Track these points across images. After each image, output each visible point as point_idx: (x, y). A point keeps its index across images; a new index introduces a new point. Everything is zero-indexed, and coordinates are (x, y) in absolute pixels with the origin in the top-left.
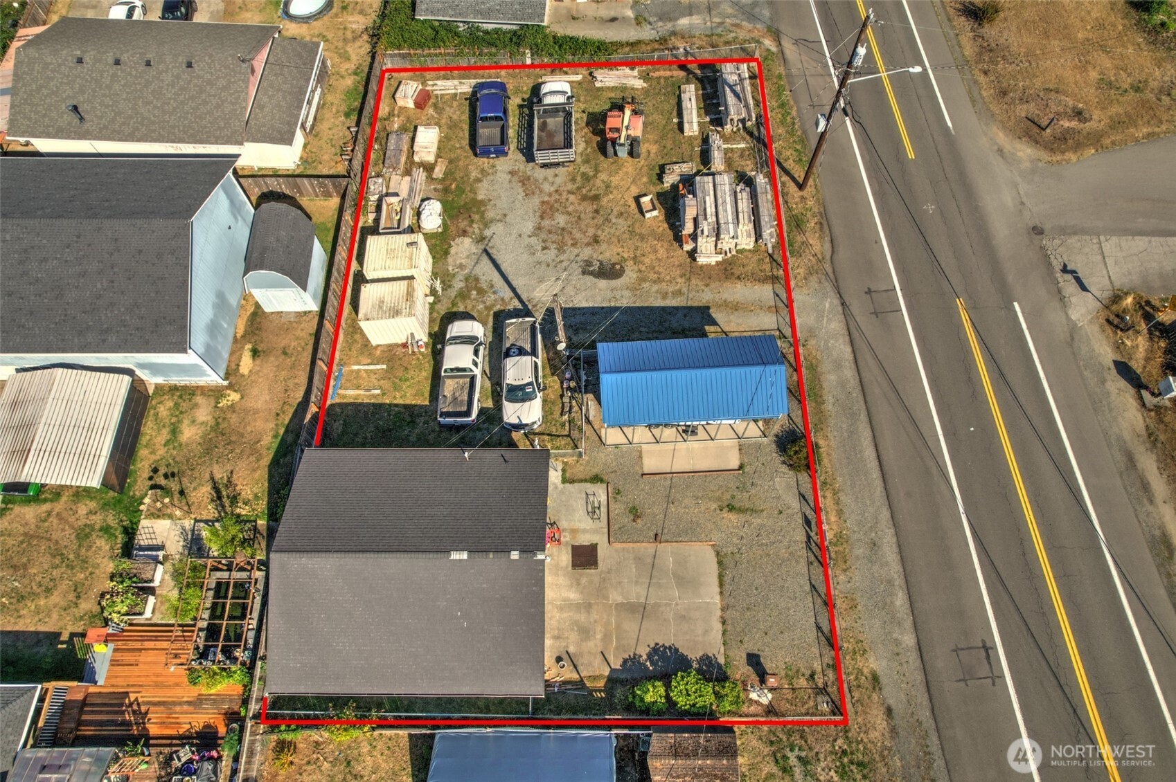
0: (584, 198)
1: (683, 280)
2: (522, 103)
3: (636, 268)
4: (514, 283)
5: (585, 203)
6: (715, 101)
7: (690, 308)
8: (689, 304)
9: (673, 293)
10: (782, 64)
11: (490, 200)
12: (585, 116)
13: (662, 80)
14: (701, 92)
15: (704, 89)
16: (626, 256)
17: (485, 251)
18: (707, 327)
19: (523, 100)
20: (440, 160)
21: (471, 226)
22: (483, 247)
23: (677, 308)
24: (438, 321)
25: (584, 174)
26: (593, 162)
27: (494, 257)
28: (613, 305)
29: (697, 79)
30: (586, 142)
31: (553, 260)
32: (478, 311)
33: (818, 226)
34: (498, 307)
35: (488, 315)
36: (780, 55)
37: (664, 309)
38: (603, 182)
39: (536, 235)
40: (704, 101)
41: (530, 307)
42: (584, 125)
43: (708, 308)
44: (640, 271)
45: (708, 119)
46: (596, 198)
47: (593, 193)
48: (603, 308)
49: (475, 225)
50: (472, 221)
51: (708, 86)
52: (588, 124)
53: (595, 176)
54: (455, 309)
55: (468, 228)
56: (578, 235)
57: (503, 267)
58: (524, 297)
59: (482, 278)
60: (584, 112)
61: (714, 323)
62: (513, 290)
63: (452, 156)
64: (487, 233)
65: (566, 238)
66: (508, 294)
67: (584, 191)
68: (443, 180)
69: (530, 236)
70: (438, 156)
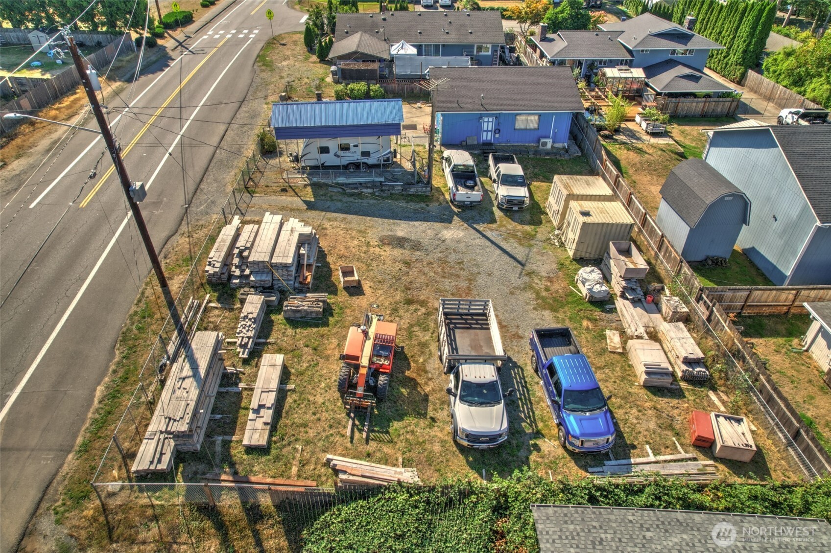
0: (423, 303)
1: (324, 226)
2: (539, 442)
3: (368, 240)
4: (483, 240)
5: (422, 298)
6: (218, 416)
7: (322, 210)
8: (324, 213)
9: (336, 221)
10: (59, 478)
11: (534, 309)
12: (431, 413)
13: (294, 470)
14: (234, 438)
15: (226, 444)
16: (378, 249)
17: (523, 265)
18: (313, 200)
19: (537, 448)
20: (620, 350)
21: (546, 286)
22: (526, 268)
23: (335, 212)
24: (544, 222)
25: (426, 329)
26: (415, 342)
27: (511, 259)
28: (391, 221)
29: (232, 465)
30: (426, 372)
31: (450, 253)
32: (511, 224)
33: (169, 256)
34: (494, 226)
35: (501, 222)
36: (44, 505)
37: (346, 213)
38: (401, 317)
39: (472, 274)
40: (234, 422)
41: (466, 225)
42: (430, 398)
43: (307, 209)
44: (364, 237)
45: (242, 385)
46: (409, 302)
47: (412, 307)
48: (400, 220)
49: (543, 287)
50: (547, 289)
51: (218, 448)
52: (426, 398)
53: (411, 326)
54: (533, 227)
55: (549, 284)
56: (426, 270)
57: (498, 251)
58: (472, 231)
59: (515, 245)
60: (433, 419)
61: (305, 202)
62: (484, 236)
63: (607, 357)
64: (527, 279)
65: (440, 270)
66: (488, 234)
67: (423, 310)
68: (603, 330)
69: (479, 273)
70: (624, 354)
